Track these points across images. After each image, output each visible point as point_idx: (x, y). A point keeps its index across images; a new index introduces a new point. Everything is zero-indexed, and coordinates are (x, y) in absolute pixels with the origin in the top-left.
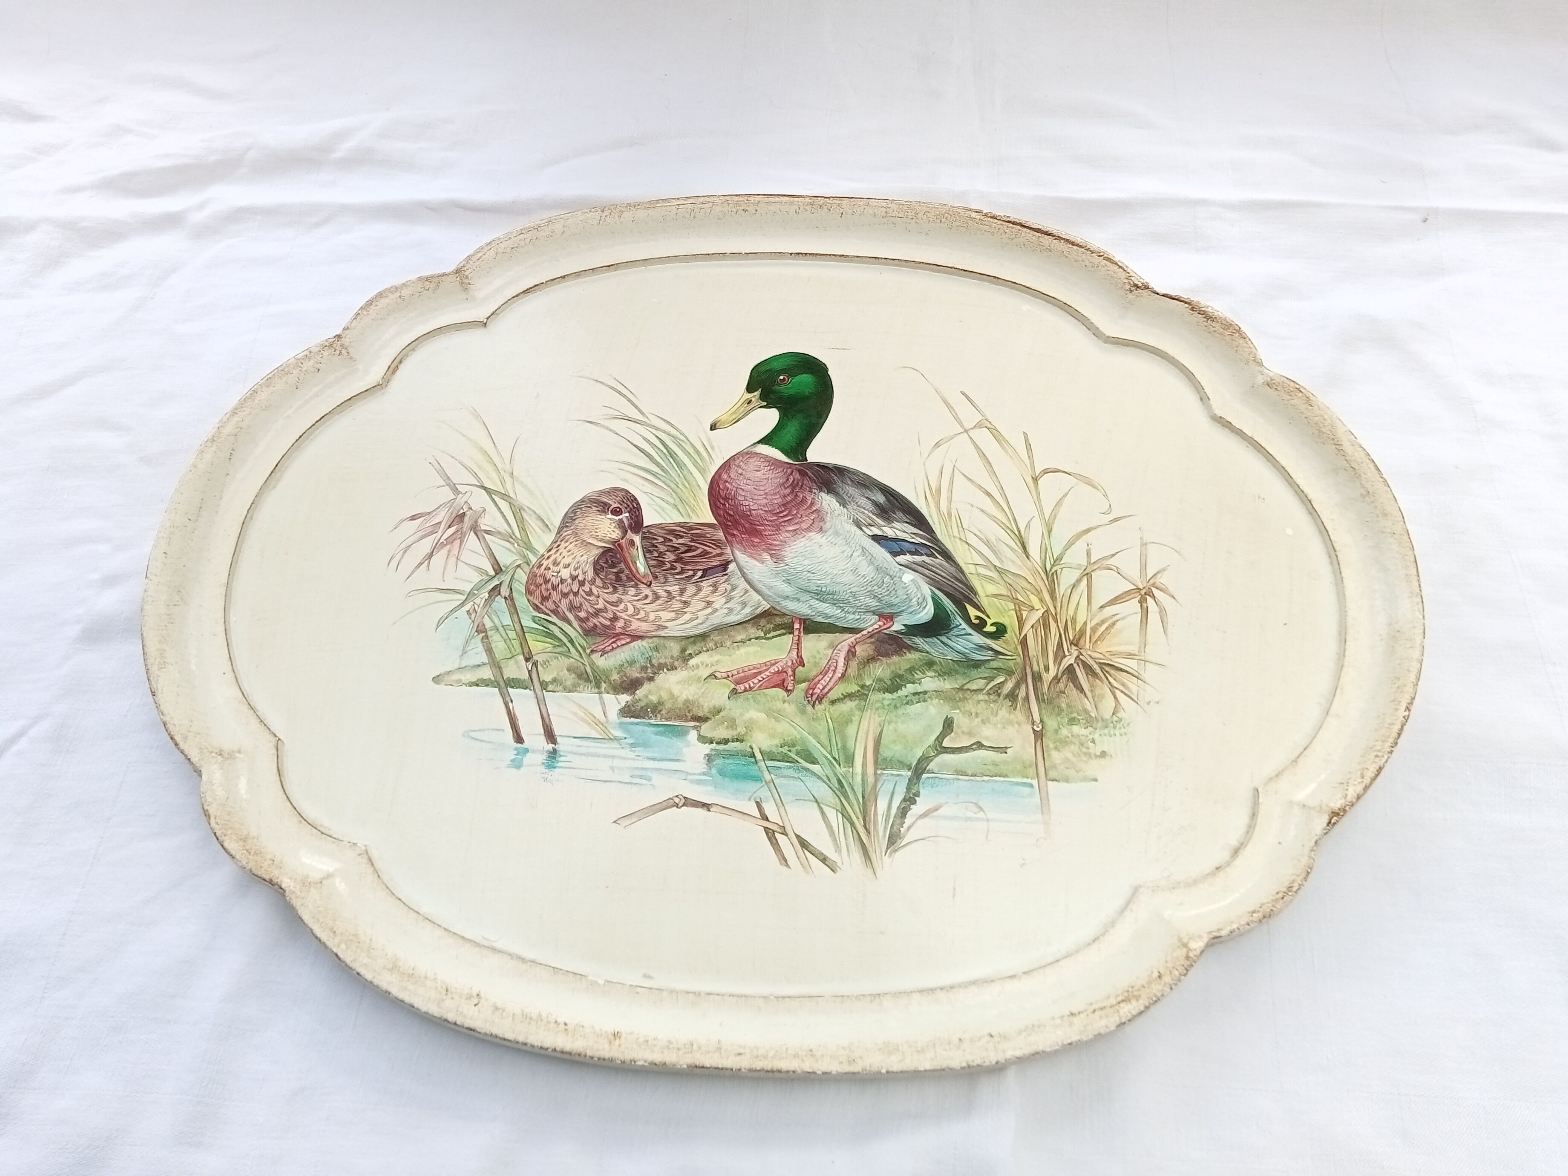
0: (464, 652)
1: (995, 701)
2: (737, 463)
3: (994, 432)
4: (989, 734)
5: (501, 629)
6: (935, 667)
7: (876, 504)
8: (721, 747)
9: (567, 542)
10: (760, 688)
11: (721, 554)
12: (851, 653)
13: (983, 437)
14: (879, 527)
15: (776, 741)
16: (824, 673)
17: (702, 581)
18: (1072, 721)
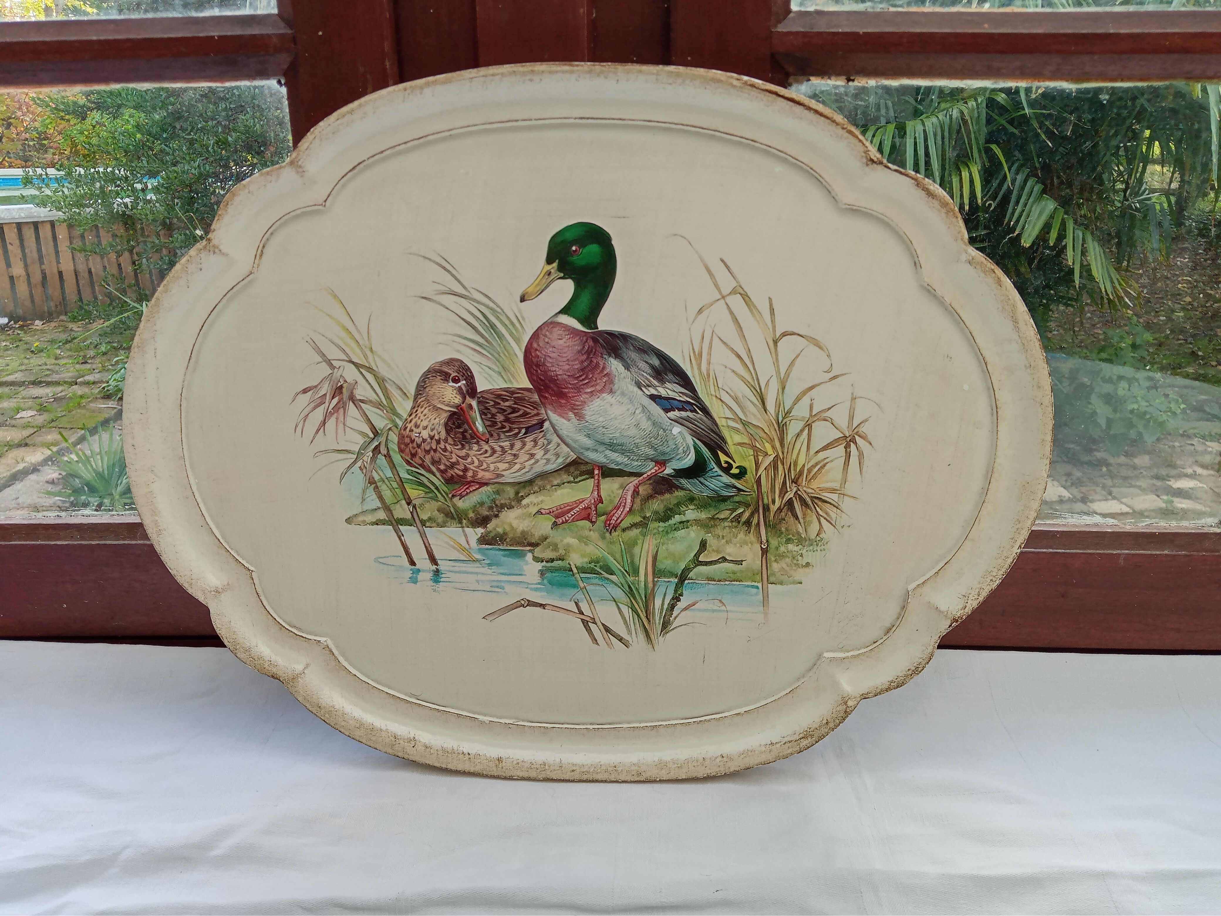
0: (363, 500)
1: (736, 527)
2: (544, 332)
3: (746, 297)
4: (731, 551)
5: (386, 481)
6: (695, 502)
7: (652, 367)
8: (549, 564)
9: (422, 407)
10: (573, 521)
11: (538, 414)
12: (636, 492)
13: (736, 302)
14: (655, 387)
15: (586, 560)
16: (617, 508)
17: (525, 437)
18: (788, 541)
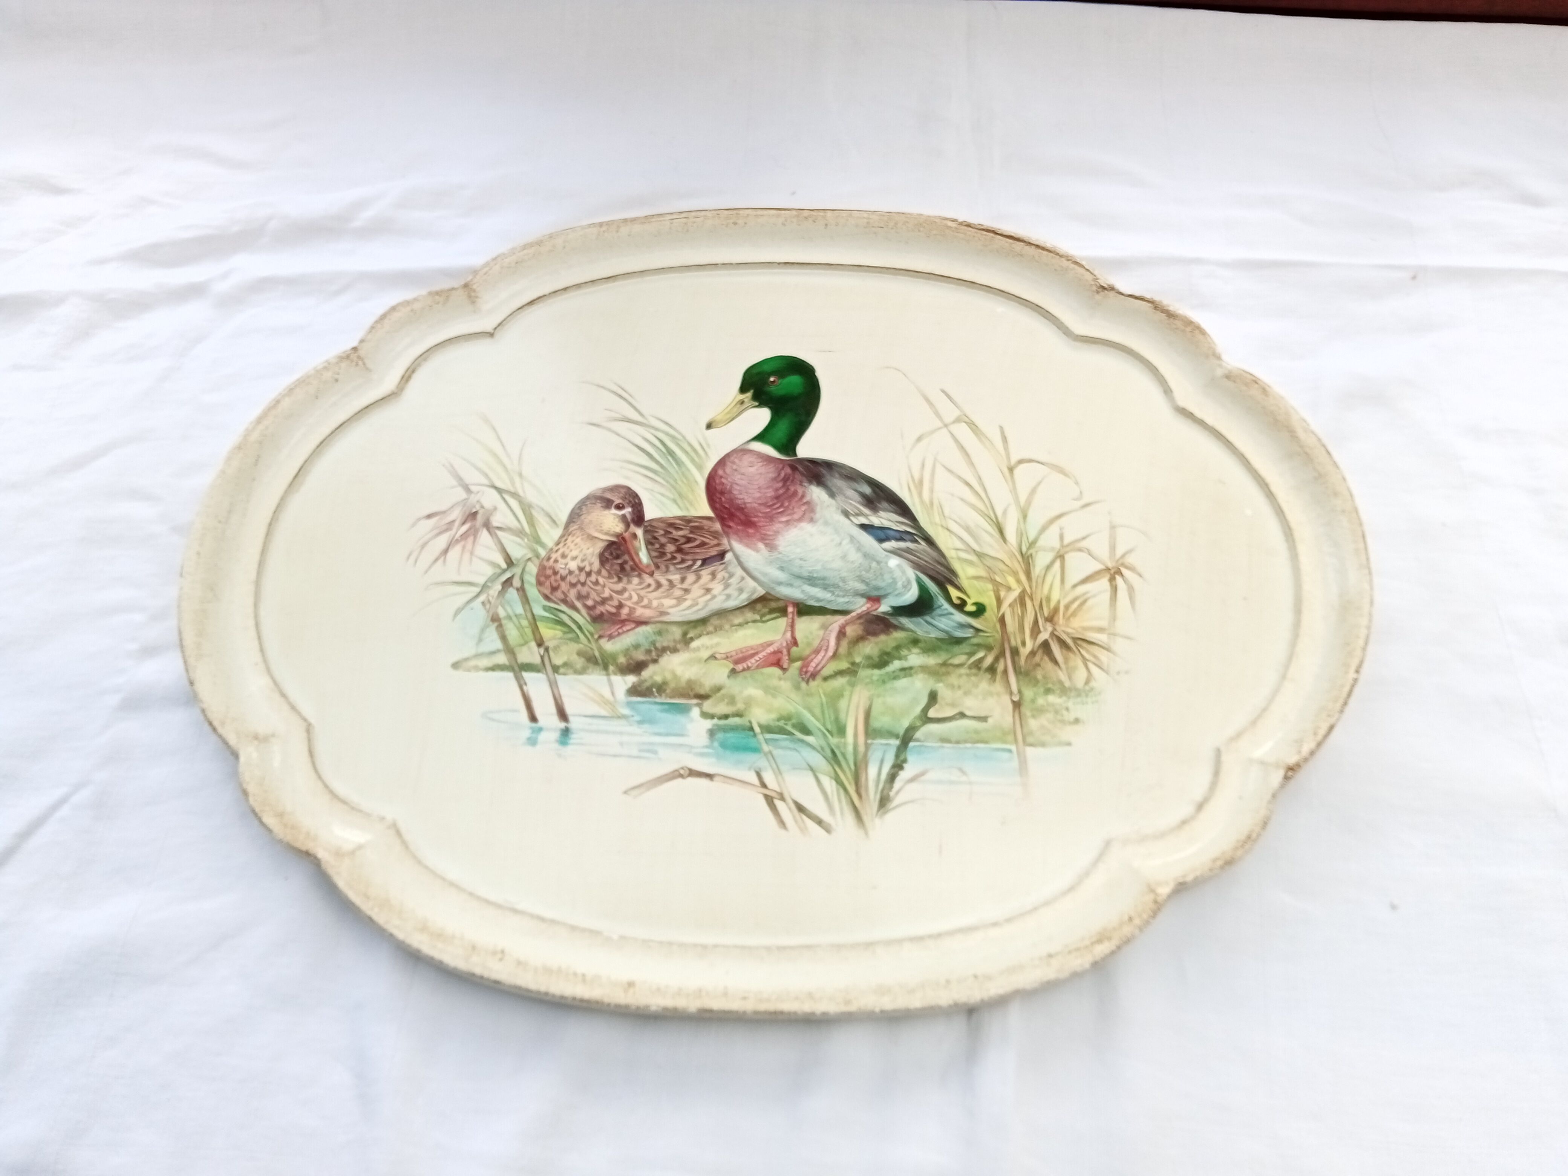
0: (480, 640)
1: (976, 675)
2: (732, 458)
3: (973, 426)
4: (971, 705)
5: (514, 619)
6: (920, 645)
7: (863, 495)
8: (723, 722)
9: (573, 536)
10: (758, 667)
11: (718, 545)
12: (842, 634)
13: (963, 431)
14: (866, 516)
15: (774, 716)
16: (817, 652)
17: (701, 570)
18: (1048, 691)
